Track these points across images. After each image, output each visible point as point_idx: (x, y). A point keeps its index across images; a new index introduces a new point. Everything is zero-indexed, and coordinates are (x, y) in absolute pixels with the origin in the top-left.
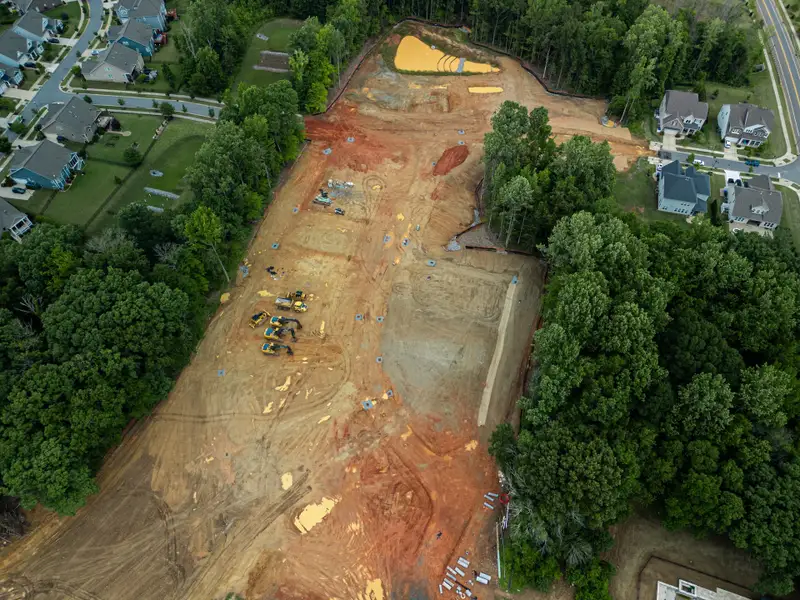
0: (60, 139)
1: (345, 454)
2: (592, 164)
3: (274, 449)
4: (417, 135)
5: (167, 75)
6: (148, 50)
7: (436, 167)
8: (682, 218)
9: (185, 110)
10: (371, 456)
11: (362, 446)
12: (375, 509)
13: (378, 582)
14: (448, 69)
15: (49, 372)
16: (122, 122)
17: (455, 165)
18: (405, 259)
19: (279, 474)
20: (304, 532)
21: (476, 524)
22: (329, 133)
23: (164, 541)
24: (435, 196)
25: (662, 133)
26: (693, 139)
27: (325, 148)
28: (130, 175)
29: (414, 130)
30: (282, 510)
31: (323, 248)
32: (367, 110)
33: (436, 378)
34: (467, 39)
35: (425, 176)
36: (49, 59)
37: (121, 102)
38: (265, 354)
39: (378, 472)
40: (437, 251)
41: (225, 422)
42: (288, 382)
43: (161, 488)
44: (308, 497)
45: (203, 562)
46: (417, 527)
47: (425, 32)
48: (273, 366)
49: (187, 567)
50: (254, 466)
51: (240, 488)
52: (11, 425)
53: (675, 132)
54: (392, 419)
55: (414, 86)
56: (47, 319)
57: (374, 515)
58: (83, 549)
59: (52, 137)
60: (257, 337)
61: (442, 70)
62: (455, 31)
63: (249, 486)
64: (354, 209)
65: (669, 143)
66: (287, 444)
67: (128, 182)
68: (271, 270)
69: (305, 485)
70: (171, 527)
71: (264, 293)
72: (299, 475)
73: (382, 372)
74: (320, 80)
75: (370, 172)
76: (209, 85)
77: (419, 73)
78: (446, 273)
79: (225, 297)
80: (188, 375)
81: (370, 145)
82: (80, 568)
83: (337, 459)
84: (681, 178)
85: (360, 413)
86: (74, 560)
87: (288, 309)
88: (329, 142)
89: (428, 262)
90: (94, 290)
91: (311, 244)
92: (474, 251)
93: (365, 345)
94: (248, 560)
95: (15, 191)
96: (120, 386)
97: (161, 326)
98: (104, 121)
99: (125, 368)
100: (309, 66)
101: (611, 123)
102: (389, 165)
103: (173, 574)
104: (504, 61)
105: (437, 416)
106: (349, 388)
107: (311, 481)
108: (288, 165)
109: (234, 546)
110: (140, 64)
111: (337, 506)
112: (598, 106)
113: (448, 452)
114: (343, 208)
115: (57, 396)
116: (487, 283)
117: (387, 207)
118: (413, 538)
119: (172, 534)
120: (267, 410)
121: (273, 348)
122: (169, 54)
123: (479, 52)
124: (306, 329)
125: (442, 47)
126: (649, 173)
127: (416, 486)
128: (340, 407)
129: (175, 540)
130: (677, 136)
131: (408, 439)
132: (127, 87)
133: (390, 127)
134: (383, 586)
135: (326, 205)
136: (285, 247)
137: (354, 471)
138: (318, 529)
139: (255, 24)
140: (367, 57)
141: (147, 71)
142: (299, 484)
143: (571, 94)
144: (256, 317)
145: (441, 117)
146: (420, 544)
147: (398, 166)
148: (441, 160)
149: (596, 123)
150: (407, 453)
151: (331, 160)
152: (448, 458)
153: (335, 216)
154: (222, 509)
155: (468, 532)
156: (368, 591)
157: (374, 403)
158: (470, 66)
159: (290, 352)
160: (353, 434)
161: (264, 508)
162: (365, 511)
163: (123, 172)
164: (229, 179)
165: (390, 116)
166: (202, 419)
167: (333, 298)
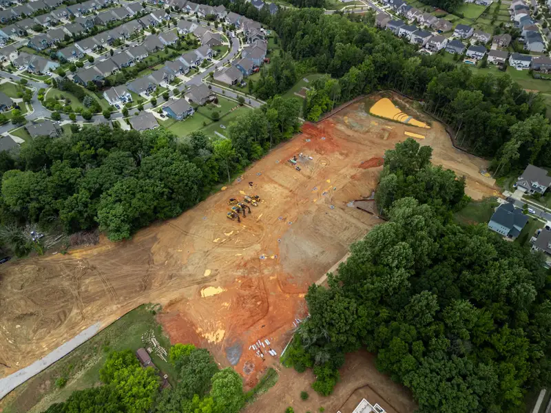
0: (190, 100)
1: (239, 273)
3: (209, 257)
4: (360, 146)
5: (251, 87)
6: (247, 73)
7: (362, 164)
8: (501, 236)
9: (250, 103)
10: (251, 279)
11: (249, 273)
12: (240, 301)
13: (223, 331)
14: (399, 119)
15: (133, 180)
16: (219, 101)
17: (373, 166)
18: (320, 201)
19: (206, 268)
20: (203, 296)
21: (284, 329)
22: (314, 132)
23: (144, 273)
24: (353, 177)
25: (516, 188)
26: (536, 197)
27: (308, 138)
28: (211, 124)
29: (361, 143)
30: (199, 283)
31: (281, 182)
32: (341, 127)
33: (302, 259)
34: (421, 108)
35: (354, 166)
36: (203, 66)
37: (223, 92)
38: (228, 217)
39: (250, 287)
40: (339, 203)
41: (194, 238)
42: (231, 233)
43: (154, 252)
44: (212, 283)
45: (155, 288)
46: (255, 318)
47: (397, 98)
48: (229, 224)
49: (148, 287)
50: (197, 261)
51: (186, 267)
52: (110, 195)
53: (525, 190)
54: (270, 268)
55: (374, 123)
56: (143, 161)
57: (238, 303)
58: (113, 261)
59: (187, 99)
60: (228, 209)
61: (395, 119)
62: (415, 102)
63: (190, 268)
64: (306, 171)
65: (518, 195)
66: (216, 258)
67: (210, 126)
68: (251, 184)
69: (214, 278)
70: (150, 270)
71: (242, 192)
72: (214, 272)
73: (277, 246)
74: (320, 105)
75: (324, 156)
76: (264, 93)
77: (378, 117)
78: (337, 214)
79: (224, 188)
80: (190, 213)
81: (332, 144)
82: (109, 268)
83: (235, 274)
84: (509, 214)
85: (256, 259)
86: (107, 263)
87: (249, 202)
88: (312, 136)
89: (330, 206)
90: (167, 157)
91: (275, 179)
92: (360, 211)
93: (276, 232)
94: (173, 295)
95: (161, 116)
96: (157, 199)
97: (186, 182)
98: (211, 98)
99: (163, 193)
100: (315, 97)
101: (488, 175)
102: (337, 155)
103: (141, 287)
104: (435, 124)
105: (293, 275)
106: (258, 247)
107: (218, 277)
108: (285, 140)
109: (170, 287)
110: (241, 78)
111: (223, 293)
112: (484, 163)
113: (289, 293)
114: (300, 167)
115: (131, 192)
116: (356, 227)
117: (324, 174)
118: (251, 321)
119: (149, 273)
120: (215, 241)
121: (232, 215)
122: (256, 78)
123: (422, 115)
124: (252, 214)
125: (403, 109)
126: (493, 207)
127: (265, 301)
128: (248, 253)
129: (148, 276)
130: (526, 193)
131: (273, 280)
132: (230, 87)
133: (348, 138)
134: (225, 334)
135: (293, 164)
136: (263, 176)
137: (240, 281)
138: (209, 298)
139: (305, 74)
140: (357, 102)
141: (242, 82)
142: (211, 276)
143: (468, 152)
144: (232, 200)
145: (380, 141)
146: (252, 325)
147: (341, 157)
148: (367, 161)
149: (477, 172)
150: (269, 286)
151: (308, 145)
152: (288, 296)
153: (294, 170)
154: (174, 272)
155: (278, 330)
156: (217, 333)
157: (266, 258)
158: (413, 122)
159: (239, 221)
160: (248, 266)
161: (192, 279)
162: (235, 300)
163: (208, 121)
164: (247, 132)
165: (356, 135)
166: (186, 233)
167: (273, 205)
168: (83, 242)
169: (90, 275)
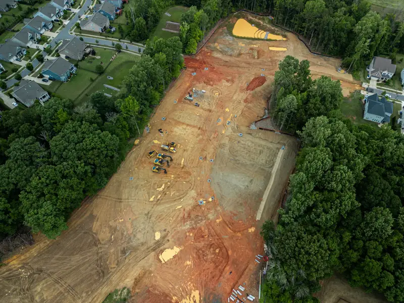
0: (67, 57)
1: (187, 226)
2: (330, 91)
3: (153, 219)
4: (240, 70)
5: (121, 30)
6: (112, 17)
7: (248, 86)
8: (376, 124)
9: (127, 48)
10: (200, 229)
11: (196, 223)
12: (200, 256)
13: (197, 292)
14: (259, 37)
15: (50, 170)
16: (96, 52)
17: (259, 86)
18: (227, 131)
19: (154, 232)
20: (163, 262)
21: (250, 270)
22: (197, 65)
23: (96, 257)
24: (246, 101)
25: (370, 79)
26: (386, 83)
27: (193, 72)
28: (97, 77)
29: (239, 67)
30: (154, 250)
31: (187, 122)
32: (216, 55)
33: (237, 193)
34: (271, 22)
35: (242, 90)
36: (65, 18)
37: (97, 42)
38: (153, 172)
39: (203, 237)
40: (244, 129)
41: (130, 203)
42: (163, 187)
43: (97, 231)
44: (166, 245)
45: (113, 270)
46: (220, 267)
47: (250, 17)
48: (156, 179)
49: (106, 271)
50: (142, 226)
51: (135, 236)
52: (30, 192)
53: (377, 79)
54: (212, 211)
55: (241, 44)
56: (52, 143)
57: (199, 258)
58: (57, 256)
59: (63, 56)
60: (150, 163)
61: (256, 37)
62: (265, 18)
63: (139, 236)
64: (204, 104)
65: (373, 84)
66: (160, 217)
67: (97, 81)
68: (160, 130)
69: (167, 239)
70: (100, 251)
71: (156, 142)
72: (164, 233)
73: (210, 187)
74: (194, 38)
75: (214, 86)
76: (139, 36)
77: (244, 38)
78: (248, 141)
79: (137, 142)
80: (115, 178)
81: (216, 72)
82: (56, 265)
83: (184, 228)
84: (377, 103)
85: (197, 206)
86: (52, 261)
87: (167, 150)
88: (196, 69)
89: (239, 134)
90: (76, 132)
91: (180, 120)
92: (263, 131)
93: (203, 173)
94: (135, 272)
95: (44, 80)
96: (82, 179)
97: (105, 152)
98: (88, 50)
99: (86, 171)
100: (189, 31)
101: (343, 71)
102: (224, 83)
103: (98, 274)
104: (289, 34)
105: (235, 212)
106: (193, 193)
107: (169, 237)
108: (174, 79)
109: (129, 264)
110: (108, 24)
111: (181, 251)
112: (337, 62)
113: (239, 231)
114: (199, 103)
115: (52, 181)
116: (268, 148)
117: (221, 104)
118: (217, 272)
119: (100, 254)
120: (152, 199)
121: (157, 169)
122: (122, 20)
123: (276, 29)
124: (174, 161)
125: (258, 26)
126: (360, 99)
127: (221, 246)
128: (188, 202)
129: (101, 258)
130: (378, 81)
131: (220, 222)
132: (101, 34)
133: (226, 64)
134: (200, 294)
135: (191, 101)
136: (168, 120)
137: (191, 235)
138: (170, 262)
139: (165, 8)
140: (219, 28)
141: (111, 28)
142: (163, 238)
143: (323, 55)
144: (151, 153)
145: (253, 61)
146: (220, 276)
147: (228, 84)
148: (252, 83)
149: (335, 70)
150: (218, 229)
151: (197, 79)
152: (239, 234)
153: (194, 107)
154: (125, 245)
155: (245, 273)
156: (192, 296)
157: (204, 202)
158: (271, 36)
159: (165, 172)
160: (192, 216)
161: (145, 247)
162: (194, 256)
163: (94, 76)
164: (145, 84)
165: (227, 59)
166: (120, 200)
167: (189, 148)
168: (16, 247)
169: (39, 280)
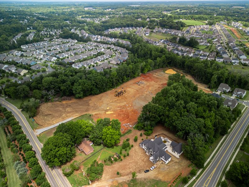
1: (119, 108)
3: (109, 105)
4: (162, 80)
6: (122, 61)
7: (162, 84)
11: (122, 109)
12: (119, 115)
16: (111, 68)
17: (166, 85)
18: (147, 93)
19: (107, 107)
20: (106, 114)
21: (134, 121)
23: (86, 108)
24: (158, 87)
25: (218, 91)
30: (105, 111)
31: (133, 88)
32: (154, 75)
34: (183, 72)
35: (159, 85)
36: (106, 60)
37: (113, 66)
39: (123, 112)
41: (103, 101)
42: (116, 100)
43: (90, 103)
44: (110, 111)
45: (90, 111)
47: (175, 69)
48: (115, 97)
49: (88, 111)
50: (104, 106)
51: (101, 107)
53: (220, 91)
54: (129, 108)
55: (166, 75)
58: (76, 104)
62: (181, 70)
64: (142, 85)
65: (218, 93)
66: (111, 105)
68: (123, 88)
70: (89, 107)
71: (120, 90)
73: (132, 103)
74: (147, 68)
75: (149, 82)
77: (169, 74)
79: (113, 89)
80: (102, 94)
81: (151, 79)
83: (117, 109)
85: (125, 106)
86: (74, 105)
88: (144, 77)
89: (151, 94)
91: (131, 87)
93: (132, 100)
94: (97, 113)
98: (109, 67)
101: (208, 89)
103: (86, 111)
104: (188, 75)
105: (137, 109)
106: (125, 103)
107: (112, 109)
108: (134, 77)
109: (96, 111)
110: (119, 63)
111: (113, 113)
112: (206, 86)
114: (140, 85)
117: (148, 87)
118: (123, 119)
120: (111, 101)
121: (116, 95)
124: (123, 95)
125: (177, 72)
127: (128, 115)
128: (122, 104)
129: (88, 109)
131: (131, 110)
132: (115, 65)
133: (157, 78)
135: (137, 84)
136: (127, 86)
137: (119, 110)
138: (109, 114)
140: (160, 70)
142: (109, 109)
143: (201, 83)
144: (116, 91)
147: (154, 82)
148: (164, 84)
150: (129, 112)
151: (143, 79)
152: (136, 114)
154: (97, 108)
155: (132, 122)
157: (128, 105)
159: (119, 97)
160: (122, 107)
161: (103, 110)
162: (117, 115)
166: (101, 99)
167: (130, 93)
168: (66, 99)
169: (68, 107)
